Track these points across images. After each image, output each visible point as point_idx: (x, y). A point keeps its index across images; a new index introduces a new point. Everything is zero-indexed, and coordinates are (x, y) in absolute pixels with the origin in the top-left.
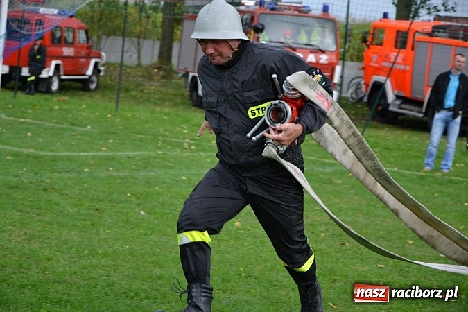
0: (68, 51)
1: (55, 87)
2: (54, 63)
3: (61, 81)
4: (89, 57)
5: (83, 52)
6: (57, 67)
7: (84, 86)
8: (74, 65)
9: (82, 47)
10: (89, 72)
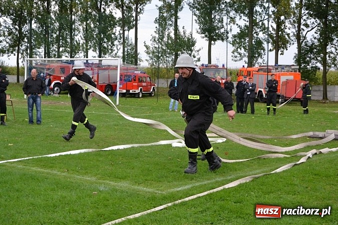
0: (144, 84)
1: (141, 96)
2: (140, 88)
3: (142, 94)
4: (151, 86)
5: (149, 84)
6: (141, 89)
7: (150, 95)
8: (146, 88)
9: (149, 82)
10: (152, 90)
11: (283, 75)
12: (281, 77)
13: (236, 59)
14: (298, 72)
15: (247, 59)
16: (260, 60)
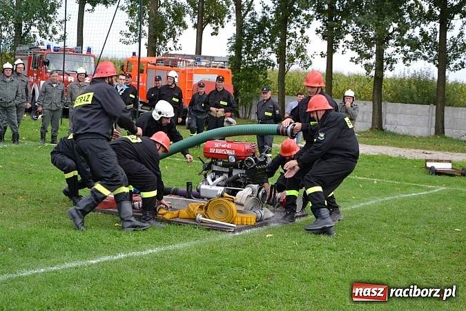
11: (197, 72)
12: (195, 75)
13: (127, 39)
14: (226, 69)
15: (147, 40)
16: (170, 43)
